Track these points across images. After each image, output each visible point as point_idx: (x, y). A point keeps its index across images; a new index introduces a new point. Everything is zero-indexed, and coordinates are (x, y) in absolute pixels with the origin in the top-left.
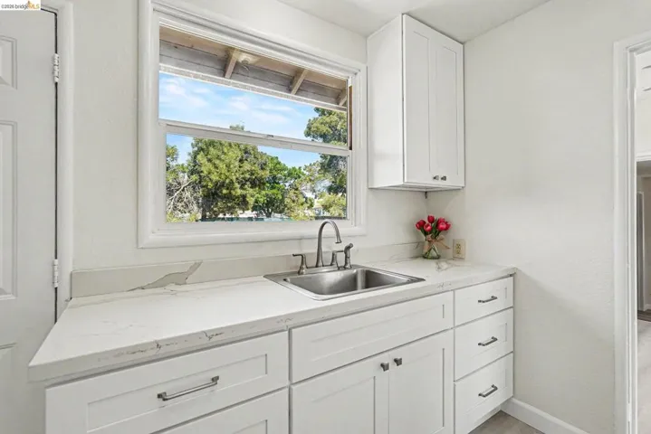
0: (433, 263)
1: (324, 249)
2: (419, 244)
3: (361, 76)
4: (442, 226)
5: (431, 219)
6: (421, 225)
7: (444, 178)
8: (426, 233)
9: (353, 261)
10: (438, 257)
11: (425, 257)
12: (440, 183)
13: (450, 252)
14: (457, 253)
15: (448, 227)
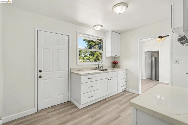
0: (115, 69)
1: (99, 66)
2: (113, 66)
3: (104, 39)
4: (117, 63)
5: (115, 62)
6: (113, 63)
7: (117, 55)
8: (114, 64)
9: (103, 68)
10: (116, 68)
11: (114, 68)
12: (116, 56)
13: (118, 67)
14: (119, 67)
15: (118, 63)
